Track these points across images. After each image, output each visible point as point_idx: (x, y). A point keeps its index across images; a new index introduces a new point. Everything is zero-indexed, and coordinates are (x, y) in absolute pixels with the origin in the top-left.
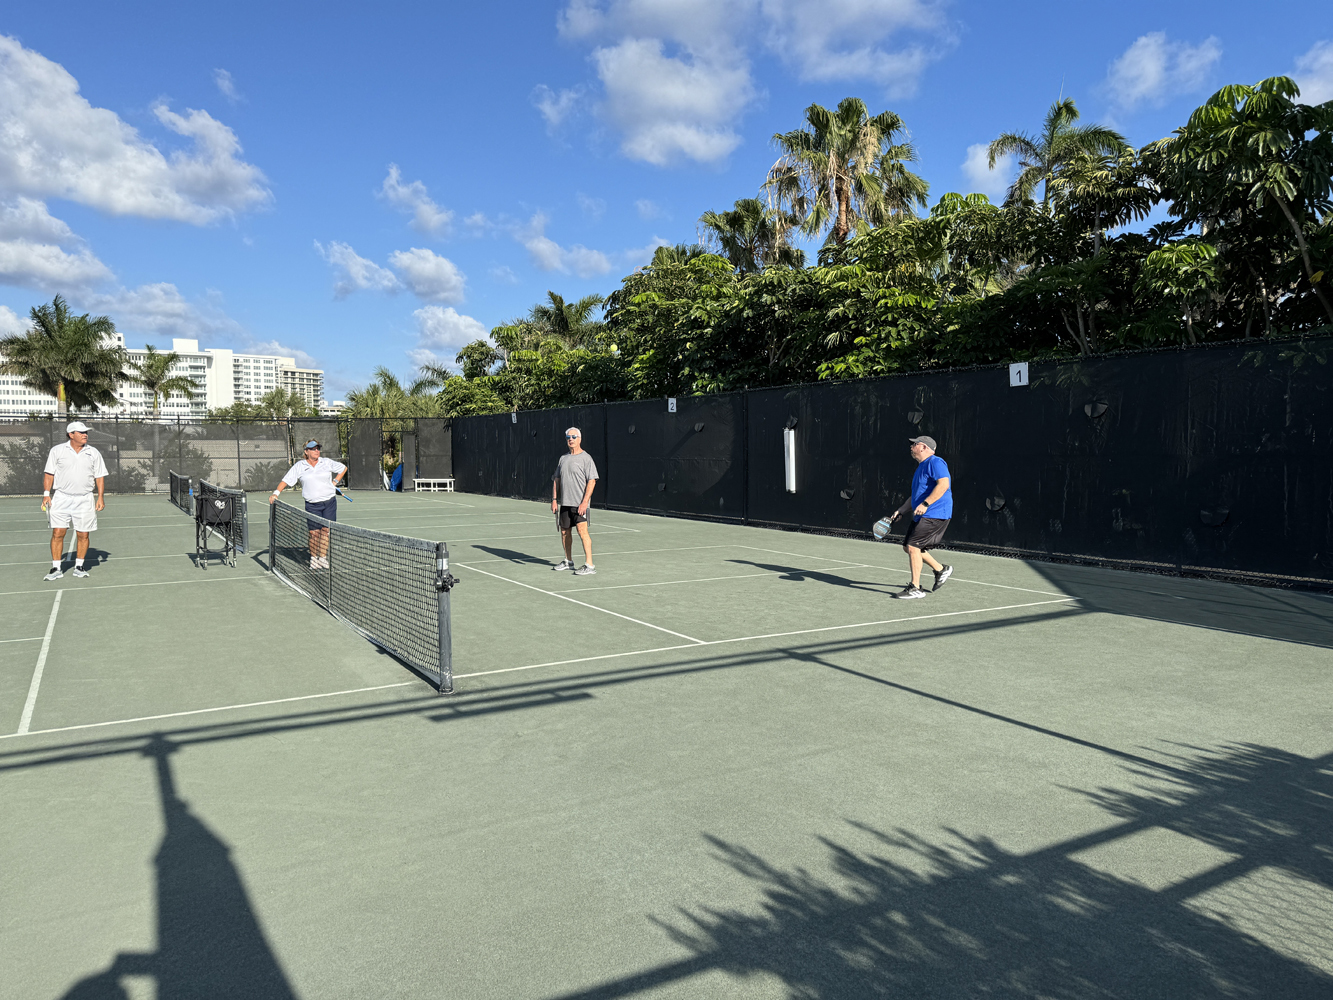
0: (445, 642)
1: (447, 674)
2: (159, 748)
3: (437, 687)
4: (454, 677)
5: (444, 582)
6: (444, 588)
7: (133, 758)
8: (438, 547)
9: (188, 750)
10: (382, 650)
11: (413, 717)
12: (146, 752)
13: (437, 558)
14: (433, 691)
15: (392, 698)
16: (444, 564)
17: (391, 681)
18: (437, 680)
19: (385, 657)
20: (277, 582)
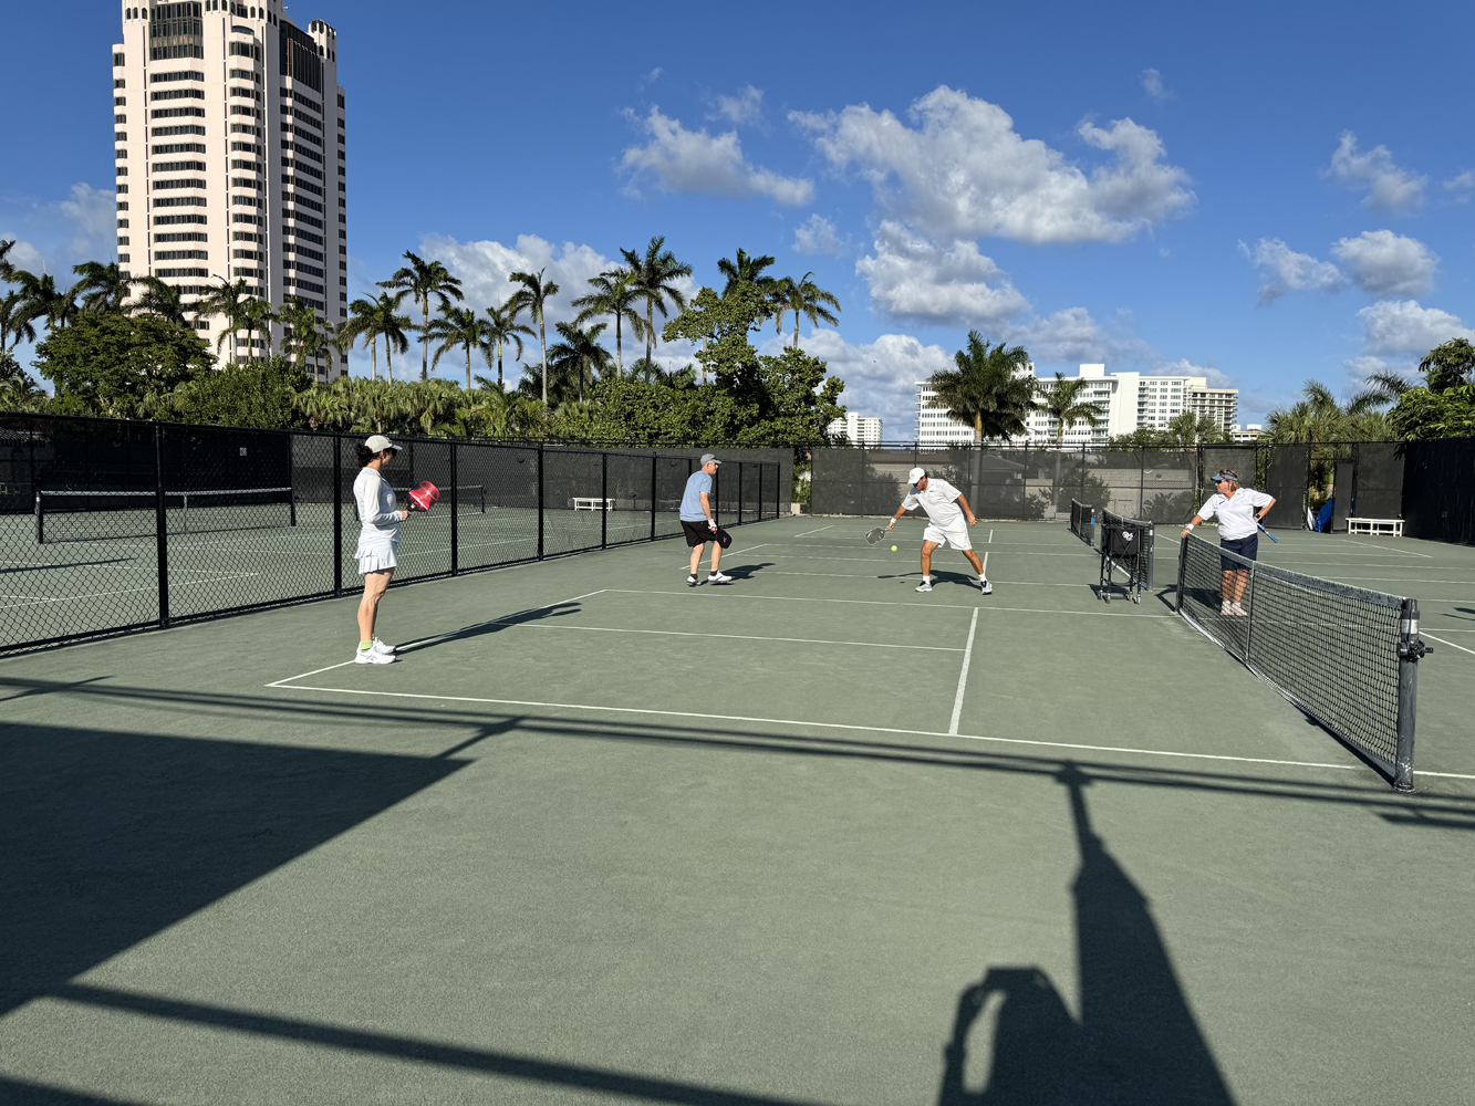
0: (1406, 725)
1: (1407, 768)
2: (1072, 776)
3: (1390, 780)
4: (1415, 772)
5: (1411, 649)
6: (1410, 657)
7: (1048, 782)
8: (1404, 605)
9: (1100, 786)
10: (1313, 720)
11: (1358, 809)
12: (1060, 777)
13: (1402, 617)
14: (1384, 784)
15: (1329, 780)
16: (1412, 627)
17: (1325, 761)
18: (1392, 772)
19: (1316, 729)
20: (1185, 625)
